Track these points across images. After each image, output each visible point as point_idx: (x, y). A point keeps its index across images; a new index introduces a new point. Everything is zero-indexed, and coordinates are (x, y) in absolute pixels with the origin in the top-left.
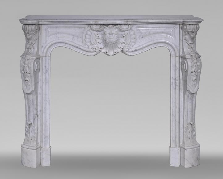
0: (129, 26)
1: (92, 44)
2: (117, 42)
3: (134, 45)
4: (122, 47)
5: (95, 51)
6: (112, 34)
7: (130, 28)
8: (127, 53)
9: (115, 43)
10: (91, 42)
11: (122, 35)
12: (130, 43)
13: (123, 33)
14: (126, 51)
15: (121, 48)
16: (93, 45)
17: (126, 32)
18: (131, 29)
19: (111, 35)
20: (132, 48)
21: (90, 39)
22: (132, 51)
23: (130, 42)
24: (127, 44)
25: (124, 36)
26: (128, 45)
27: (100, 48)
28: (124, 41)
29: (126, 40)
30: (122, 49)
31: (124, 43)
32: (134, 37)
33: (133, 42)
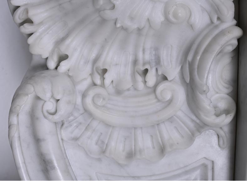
0: (227, 112)
2: (103, 21)
3: (87, 153)
4: (64, 66)
7: (211, 119)
8: (25, 103)
9: (99, 11)
11: (158, 61)
12: (95, 124)
13: (174, 72)
14: (38, 98)
15: (63, 58)
17: (181, 95)
18: (201, 126)
20: (65, 134)
22: (37, 140)
23: (108, 125)
24: (89, 100)
25: (151, 78)
26: (86, 110)
28: (108, 77)
29: (119, 92)
30: (52, 64)
31: (98, 81)
32: (141, 151)
33: (103, 142)
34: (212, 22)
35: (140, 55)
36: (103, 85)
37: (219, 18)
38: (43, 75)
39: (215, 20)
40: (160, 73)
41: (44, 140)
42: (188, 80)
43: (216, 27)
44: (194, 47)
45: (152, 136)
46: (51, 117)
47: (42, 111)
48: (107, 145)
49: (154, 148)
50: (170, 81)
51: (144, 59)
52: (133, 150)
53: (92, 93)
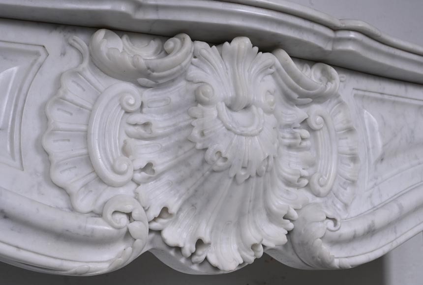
1: (101, 180)
5: (128, 235)
6: (247, 108)
9: (266, 172)
10: (88, 160)
16: (111, 185)
19: (240, 117)
21: (86, 136)
23: (336, 177)
26: (327, 195)
27: (155, 212)
29: (313, 164)
31: (305, 182)
32: (351, 149)
33: (345, 183)
34: (272, 74)
35: (287, 141)
36: (309, 178)
37: (271, 68)
38: (303, 232)
39: (272, 70)
40: (299, 125)
41: (355, 231)
42: (311, 100)
43: (278, 70)
44: (289, 91)
45: (340, 139)
46: (339, 223)
47: (335, 231)
48: (347, 179)
49: (347, 138)
50: (309, 116)
51: (290, 138)
52: (349, 156)
53: (318, 187)
